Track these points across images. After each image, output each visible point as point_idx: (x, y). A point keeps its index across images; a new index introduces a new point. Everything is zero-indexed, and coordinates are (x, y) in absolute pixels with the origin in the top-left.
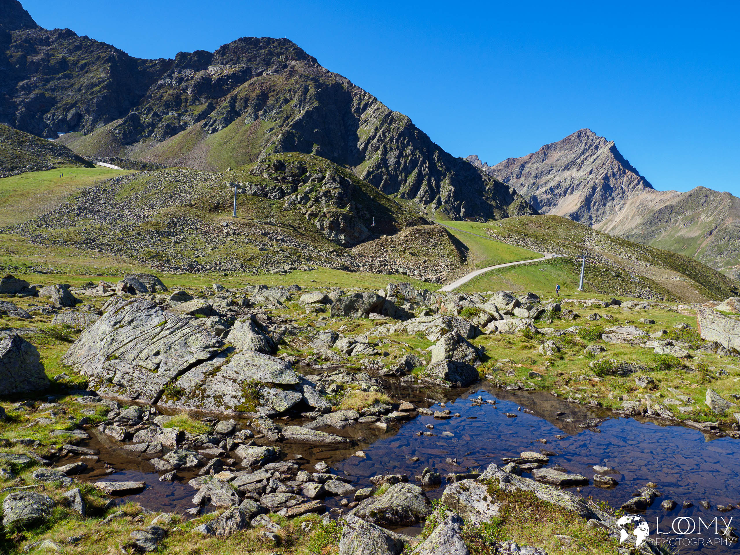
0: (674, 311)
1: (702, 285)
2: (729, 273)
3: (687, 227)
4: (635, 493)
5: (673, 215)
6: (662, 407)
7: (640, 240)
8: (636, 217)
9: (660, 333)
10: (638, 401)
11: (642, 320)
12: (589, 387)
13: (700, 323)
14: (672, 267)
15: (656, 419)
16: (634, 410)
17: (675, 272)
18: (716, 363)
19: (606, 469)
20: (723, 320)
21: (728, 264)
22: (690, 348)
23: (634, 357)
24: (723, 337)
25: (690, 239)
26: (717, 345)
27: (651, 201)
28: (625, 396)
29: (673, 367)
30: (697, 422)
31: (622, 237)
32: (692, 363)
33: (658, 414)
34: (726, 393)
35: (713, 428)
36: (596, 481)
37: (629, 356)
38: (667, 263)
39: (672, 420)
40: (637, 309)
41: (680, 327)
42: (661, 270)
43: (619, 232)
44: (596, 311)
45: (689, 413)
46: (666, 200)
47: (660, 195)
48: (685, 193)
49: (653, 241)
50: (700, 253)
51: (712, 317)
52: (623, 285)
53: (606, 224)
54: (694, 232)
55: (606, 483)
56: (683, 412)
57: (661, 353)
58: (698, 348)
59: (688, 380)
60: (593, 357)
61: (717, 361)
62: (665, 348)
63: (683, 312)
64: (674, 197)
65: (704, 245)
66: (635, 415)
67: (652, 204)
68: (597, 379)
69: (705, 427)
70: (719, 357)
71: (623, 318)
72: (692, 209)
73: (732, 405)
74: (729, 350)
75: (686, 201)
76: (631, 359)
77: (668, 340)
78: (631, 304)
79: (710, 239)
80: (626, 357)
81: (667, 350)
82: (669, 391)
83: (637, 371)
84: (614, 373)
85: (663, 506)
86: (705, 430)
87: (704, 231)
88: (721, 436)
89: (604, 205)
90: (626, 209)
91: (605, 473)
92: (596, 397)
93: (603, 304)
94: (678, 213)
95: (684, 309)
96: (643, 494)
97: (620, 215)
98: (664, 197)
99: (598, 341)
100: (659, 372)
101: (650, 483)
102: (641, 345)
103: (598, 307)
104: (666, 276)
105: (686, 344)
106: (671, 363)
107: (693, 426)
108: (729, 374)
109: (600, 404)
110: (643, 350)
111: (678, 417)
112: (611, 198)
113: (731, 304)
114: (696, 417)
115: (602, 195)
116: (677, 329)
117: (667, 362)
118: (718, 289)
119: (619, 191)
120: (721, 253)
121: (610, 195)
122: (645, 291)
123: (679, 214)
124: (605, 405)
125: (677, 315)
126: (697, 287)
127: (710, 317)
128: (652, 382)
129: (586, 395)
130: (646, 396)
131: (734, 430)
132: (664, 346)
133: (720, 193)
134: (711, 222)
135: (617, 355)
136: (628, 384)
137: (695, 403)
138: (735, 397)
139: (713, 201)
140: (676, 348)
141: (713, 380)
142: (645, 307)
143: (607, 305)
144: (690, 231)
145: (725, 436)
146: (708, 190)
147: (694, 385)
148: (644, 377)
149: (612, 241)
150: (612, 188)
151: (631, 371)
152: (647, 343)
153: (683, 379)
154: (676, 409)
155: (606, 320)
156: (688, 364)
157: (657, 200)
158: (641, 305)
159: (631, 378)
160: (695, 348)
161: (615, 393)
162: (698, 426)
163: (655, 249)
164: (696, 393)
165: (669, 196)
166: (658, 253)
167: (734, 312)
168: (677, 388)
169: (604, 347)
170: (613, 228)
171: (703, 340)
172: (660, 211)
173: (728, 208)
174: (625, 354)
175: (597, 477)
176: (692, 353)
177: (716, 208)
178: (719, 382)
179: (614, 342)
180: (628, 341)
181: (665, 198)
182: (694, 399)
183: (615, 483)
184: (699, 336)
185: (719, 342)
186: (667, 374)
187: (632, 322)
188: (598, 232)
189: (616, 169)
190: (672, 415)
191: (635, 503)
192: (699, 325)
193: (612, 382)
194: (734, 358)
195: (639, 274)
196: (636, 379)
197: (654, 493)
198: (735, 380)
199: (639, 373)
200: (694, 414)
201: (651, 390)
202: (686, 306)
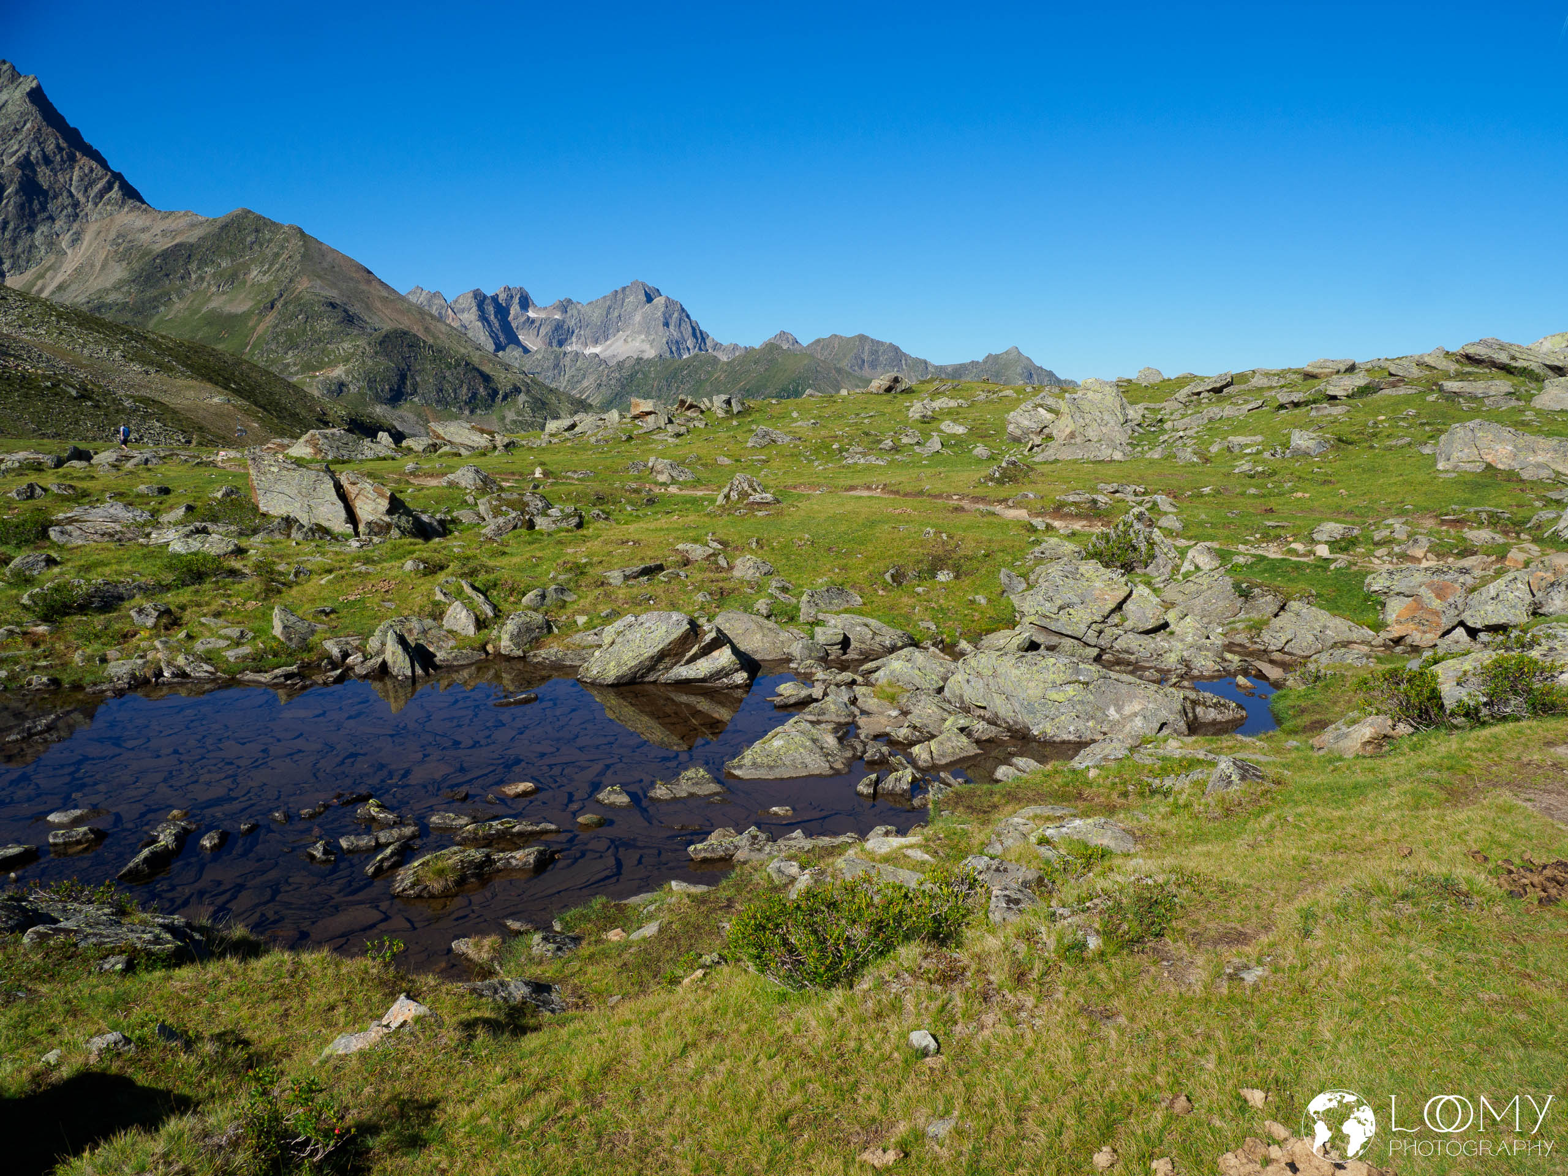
0: (207, 464)
1: (265, 409)
2: (311, 386)
3: (224, 293)
4: (146, 839)
5: (193, 266)
6: (191, 659)
7: (128, 316)
8: (112, 263)
9: (181, 511)
10: (141, 657)
11: (142, 488)
12: (24, 650)
13: (255, 483)
14: (202, 375)
15: (181, 684)
16: (133, 676)
17: (209, 385)
18: (289, 556)
19: (77, 812)
20: (297, 474)
21: (308, 367)
22: (241, 534)
23: (127, 567)
24: (297, 505)
25: (232, 318)
26: (289, 522)
27: (143, 230)
28: (112, 653)
29: (207, 575)
30: (260, 671)
31: (85, 308)
32: (245, 562)
33: (185, 675)
34: (308, 608)
35: (288, 676)
36: (55, 845)
37: (114, 567)
38: (190, 367)
39: (214, 680)
40: (129, 465)
41: (219, 495)
42: (180, 382)
43: (77, 297)
44: (32, 478)
45: (245, 658)
46: (175, 233)
47: (163, 218)
48: (215, 220)
49: (156, 319)
50: (254, 346)
51: (275, 469)
52: (98, 416)
53: (41, 276)
54: (240, 304)
55: (78, 842)
56: (232, 660)
57: (183, 552)
58: (255, 532)
59: (238, 595)
60: (29, 581)
61: (291, 552)
62: (190, 540)
63: (227, 465)
64: (193, 226)
65: (261, 329)
66: (137, 687)
67: (145, 237)
68: (42, 629)
69: (276, 677)
70: (294, 544)
71: (101, 487)
72: (232, 254)
73: (319, 627)
74: (311, 529)
75: (218, 236)
76: (119, 574)
77: (197, 524)
78: (115, 456)
79: (271, 318)
80: (107, 570)
81: (195, 544)
82: (203, 624)
83: (134, 596)
84: (83, 609)
85: (203, 846)
86: (276, 684)
87: (259, 302)
88: (304, 688)
89: (31, 230)
90: (85, 243)
91: (76, 822)
92: (45, 667)
93: (48, 460)
94: (203, 263)
95: (229, 459)
96: (161, 837)
97: (73, 259)
98: (169, 224)
99: (39, 543)
100: (181, 591)
101: (175, 812)
102: (141, 540)
103: (38, 468)
104: (191, 394)
105: (232, 528)
106: (203, 569)
107: (254, 681)
108: (311, 572)
109: (55, 682)
110: (145, 550)
111: (224, 672)
112: (46, 214)
113: (311, 442)
114: (258, 663)
115: (22, 207)
116: (215, 499)
117: (195, 568)
118: (294, 416)
119: (64, 199)
120: (294, 346)
121: (44, 208)
122: (150, 428)
123: (206, 265)
124: (66, 680)
125: (215, 471)
126: (254, 415)
127: (272, 469)
128: (168, 612)
129: (17, 668)
130: (157, 643)
131: (326, 671)
132: (187, 536)
133: (282, 226)
134: (269, 284)
135: (87, 569)
136: (117, 627)
137: (254, 638)
138: (323, 611)
139: (270, 241)
140: (215, 537)
141: (284, 589)
142: (147, 461)
143: (59, 463)
144: (231, 301)
145: (311, 685)
146: (259, 218)
147: (252, 604)
148: (148, 605)
149: (60, 316)
150: (45, 193)
151: (121, 598)
152: (153, 536)
153: (229, 596)
154: (220, 657)
155: (58, 495)
156: (236, 564)
157: (157, 229)
158: (138, 457)
159: (123, 612)
160: (249, 532)
161: (89, 651)
162: (263, 680)
163: (163, 337)
164: (256, 618)
165: (182, 223)
166: (170, 345)
167: (319, 457)
168: (217, 615)
169: (54, 555)
170: (60, 288)
171: (264, 515)
172: (165, 255)
173: (298, 257)
174: (106, 565)
175: (55, 836)
176: (244, 543)
177: (277, 255)
178: (295, 591)
179: (80, 543)
180: (111, 535)
181: (174, 226)
182: (251, 630)
183: (100, 836)
184: (256, 508)
185: (292, 515)
186: (197, 591)
187: (121, 494)
188: (23, 296)
189: (50, 147)
190: (211, 669)
191: (146, 859)
192: (253, 488)
193: (79, 630)
194: (320, 542)
195: (132, 391)
196: (133, 613)
197: (184, 828)
198: (323, 582)
199: (139, 600)
200: (254, 659)
201: (166, 628)
202: (232, 454)
